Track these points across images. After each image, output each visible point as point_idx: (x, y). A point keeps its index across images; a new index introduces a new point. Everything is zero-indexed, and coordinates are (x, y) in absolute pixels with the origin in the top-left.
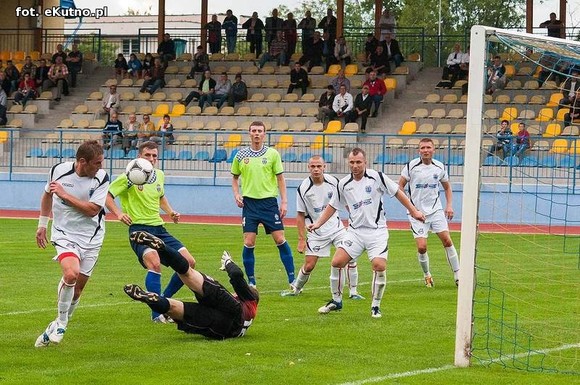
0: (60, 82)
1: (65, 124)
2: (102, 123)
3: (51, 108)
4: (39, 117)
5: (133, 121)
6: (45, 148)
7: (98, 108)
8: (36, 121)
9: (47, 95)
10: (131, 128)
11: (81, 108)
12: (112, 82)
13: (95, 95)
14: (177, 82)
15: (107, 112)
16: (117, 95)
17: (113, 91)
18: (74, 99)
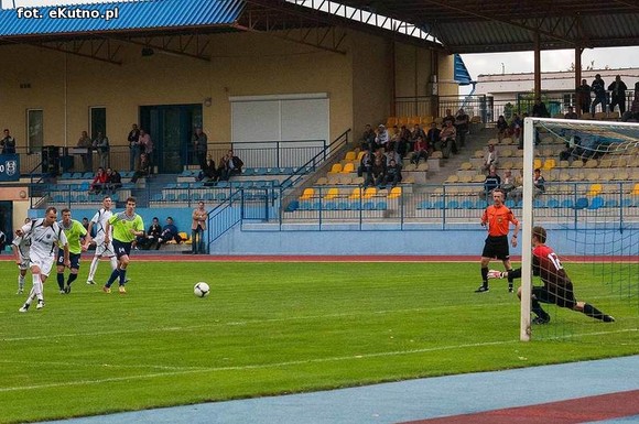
0: (449, 143)
1: (452, 179)
2: (483, 178)
3: (441, 165)
4: (430, 174)
5: (509, 175)
6: (433, 201)
7: (480, 165)
8: (428, 178)
9: (439, 154)
10: (507, 182)
11: (466, 165)
12: (494, 141)
13: (478, 154)
14: (550, 140)
15: (487, 168)
16: (495, 152)
17: (492, 150)
18: (462, 157)
